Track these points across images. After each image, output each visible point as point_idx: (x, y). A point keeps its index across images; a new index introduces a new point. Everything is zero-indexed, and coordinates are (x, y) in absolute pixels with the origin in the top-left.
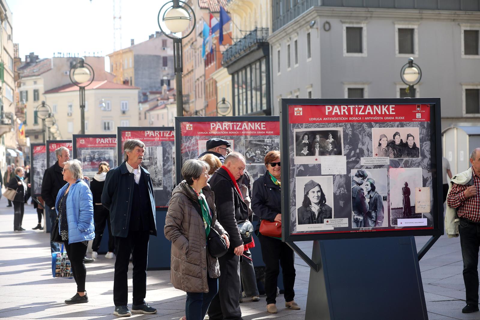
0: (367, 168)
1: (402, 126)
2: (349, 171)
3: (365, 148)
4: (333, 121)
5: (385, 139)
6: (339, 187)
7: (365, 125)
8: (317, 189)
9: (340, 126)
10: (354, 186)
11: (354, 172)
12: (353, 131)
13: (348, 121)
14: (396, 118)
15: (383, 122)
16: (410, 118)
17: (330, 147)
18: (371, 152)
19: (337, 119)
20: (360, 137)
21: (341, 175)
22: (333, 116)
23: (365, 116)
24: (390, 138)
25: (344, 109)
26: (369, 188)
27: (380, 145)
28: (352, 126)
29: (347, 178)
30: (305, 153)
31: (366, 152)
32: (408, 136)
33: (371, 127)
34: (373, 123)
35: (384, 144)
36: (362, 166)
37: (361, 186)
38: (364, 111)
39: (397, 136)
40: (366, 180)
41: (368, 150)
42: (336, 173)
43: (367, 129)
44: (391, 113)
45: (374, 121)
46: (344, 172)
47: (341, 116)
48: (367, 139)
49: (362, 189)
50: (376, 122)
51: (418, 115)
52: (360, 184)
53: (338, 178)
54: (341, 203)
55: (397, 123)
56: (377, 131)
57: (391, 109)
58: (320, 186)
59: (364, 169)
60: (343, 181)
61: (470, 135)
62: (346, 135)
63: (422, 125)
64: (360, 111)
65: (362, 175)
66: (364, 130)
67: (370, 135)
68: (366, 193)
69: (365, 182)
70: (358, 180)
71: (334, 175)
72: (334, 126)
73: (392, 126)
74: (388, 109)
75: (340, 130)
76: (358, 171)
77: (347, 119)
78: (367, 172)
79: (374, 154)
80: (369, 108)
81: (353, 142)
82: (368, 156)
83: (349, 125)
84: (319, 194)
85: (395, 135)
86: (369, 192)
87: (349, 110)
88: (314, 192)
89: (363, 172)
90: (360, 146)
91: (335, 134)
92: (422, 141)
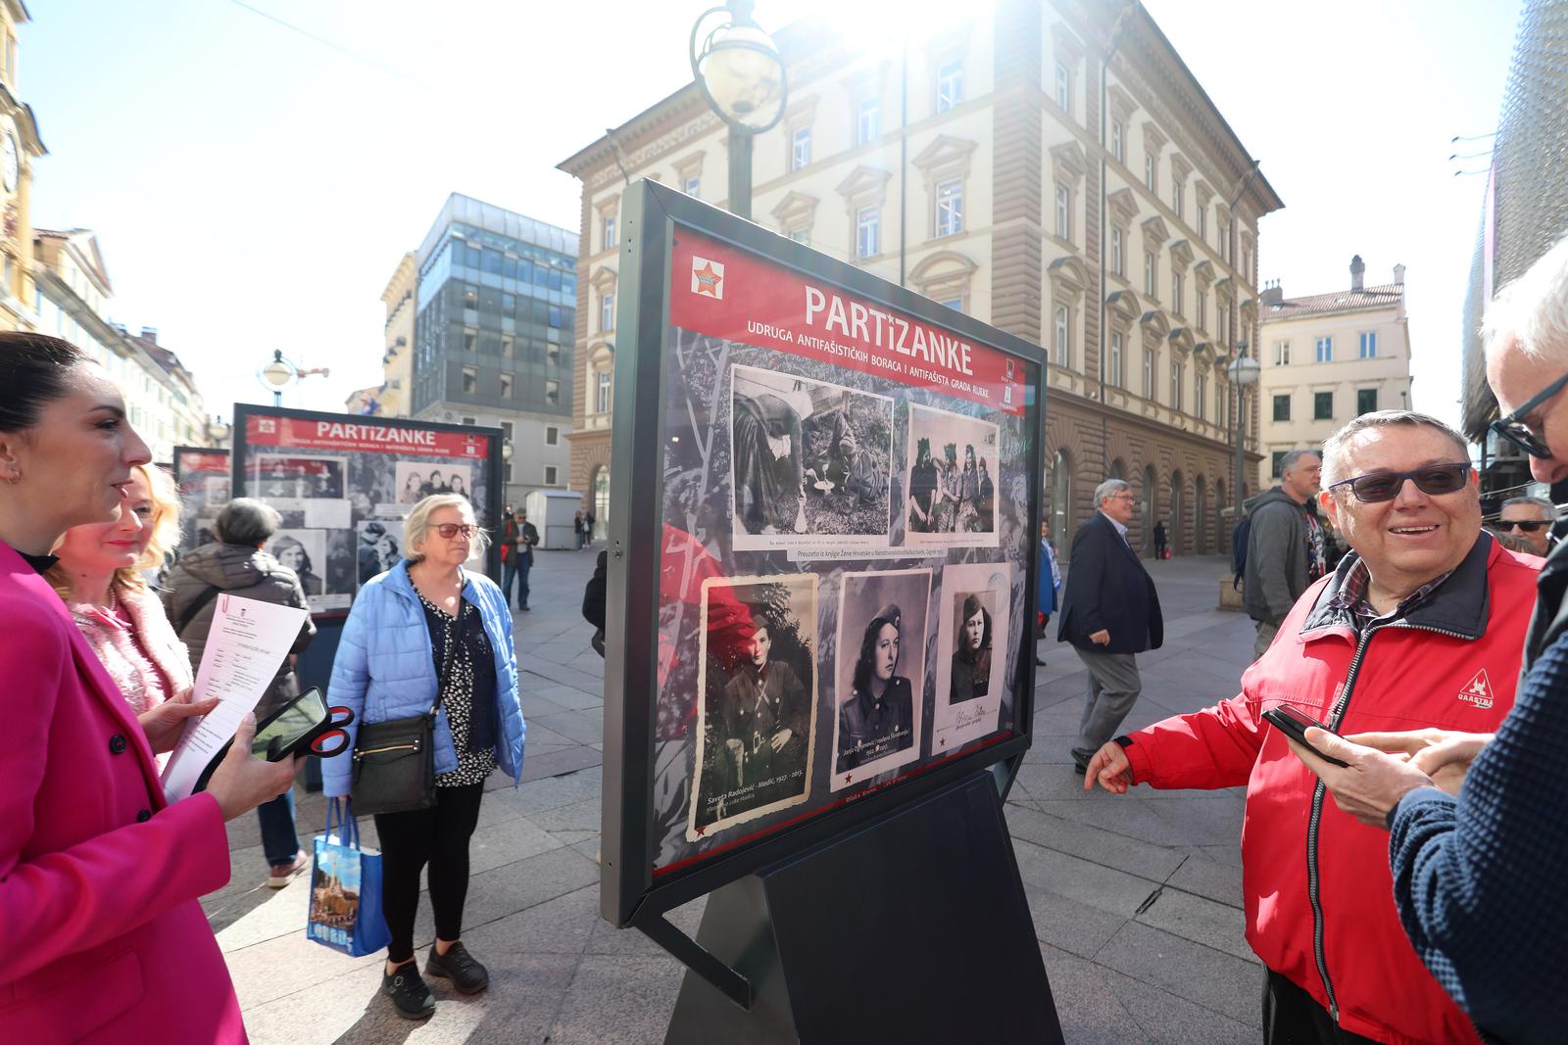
0: (386, 519)
1: (445, 462)
2: (354, 523)
3: (383, 490)
4: (330, 447)
5: (416, 479)
6: (337, 547)
7: (385, 457)
8: (296, 549)
9: (343, 455)
10: (362, 546)
11: (362, 526)
12: (364, 465)
13: (358, 448)
14: (437, 450)
15: (415, 456)
16: (457, 453)
17: (324, 486)
18: (394, 497)
19: (338, 443)
20: (377, 473)
21: (340, 531)
22: (331, 439)
23: (385, 443)
24: (426, 478)
25: (351, 430)
26: (388, 549)
27: (408, 487)
28: (364, 457)
29: (351, 534)
30: (277, 493)
31: (384, 497)
32: (454, 477)
33: (394, 459)
34: (398, 455)
35: (415, 487)
36: (376, 518)
37: (375, 547)
38: (385, 436)
39: (436, 476)
40: (383, 537)
41: (388, 493)
42: (332, 526)
43: (389, 464)
44: (429, 443)
45: (401, 452)
46: (346, 524)
47: (345, 440)
48: (387, 477)
49: (376, 551)
50: (404, 453)
51: (471, 450)
52: (372, 544)
53: (334, 535)
54: (340, 572)
55: (437, 458)
56: (403, 468)
57: (429, 437)
58: (300, 545)
59: (380, 522)
60: (343, 538)
61: (548, 497)
62: (352, 469)
63: (475, 464)
64: (378, 435)
65: (379, 531)
66: (382, 464)
67: (392, 472)
68: (382, 556)
69: (382, 541)
70: (371, 537)
71: (328, 529)
72: (332, 454)
73: (429, 462)
74: (424, 437)
75: (343, 461)
76: (371, 525)
77: (356, 445)
78: (384, 524)
79: (398, 499)
80: (393, 434)
81: (365, 481)
82: (389, 502)
83: (358, 455)
84: (300, 558)
85: (433, 475)
86: (387, 556)
87: (359, 432)
88: (290, 554)
89: (378, 526)
90: (375, 487)
91: (332, 466)
92: (474, 485)
